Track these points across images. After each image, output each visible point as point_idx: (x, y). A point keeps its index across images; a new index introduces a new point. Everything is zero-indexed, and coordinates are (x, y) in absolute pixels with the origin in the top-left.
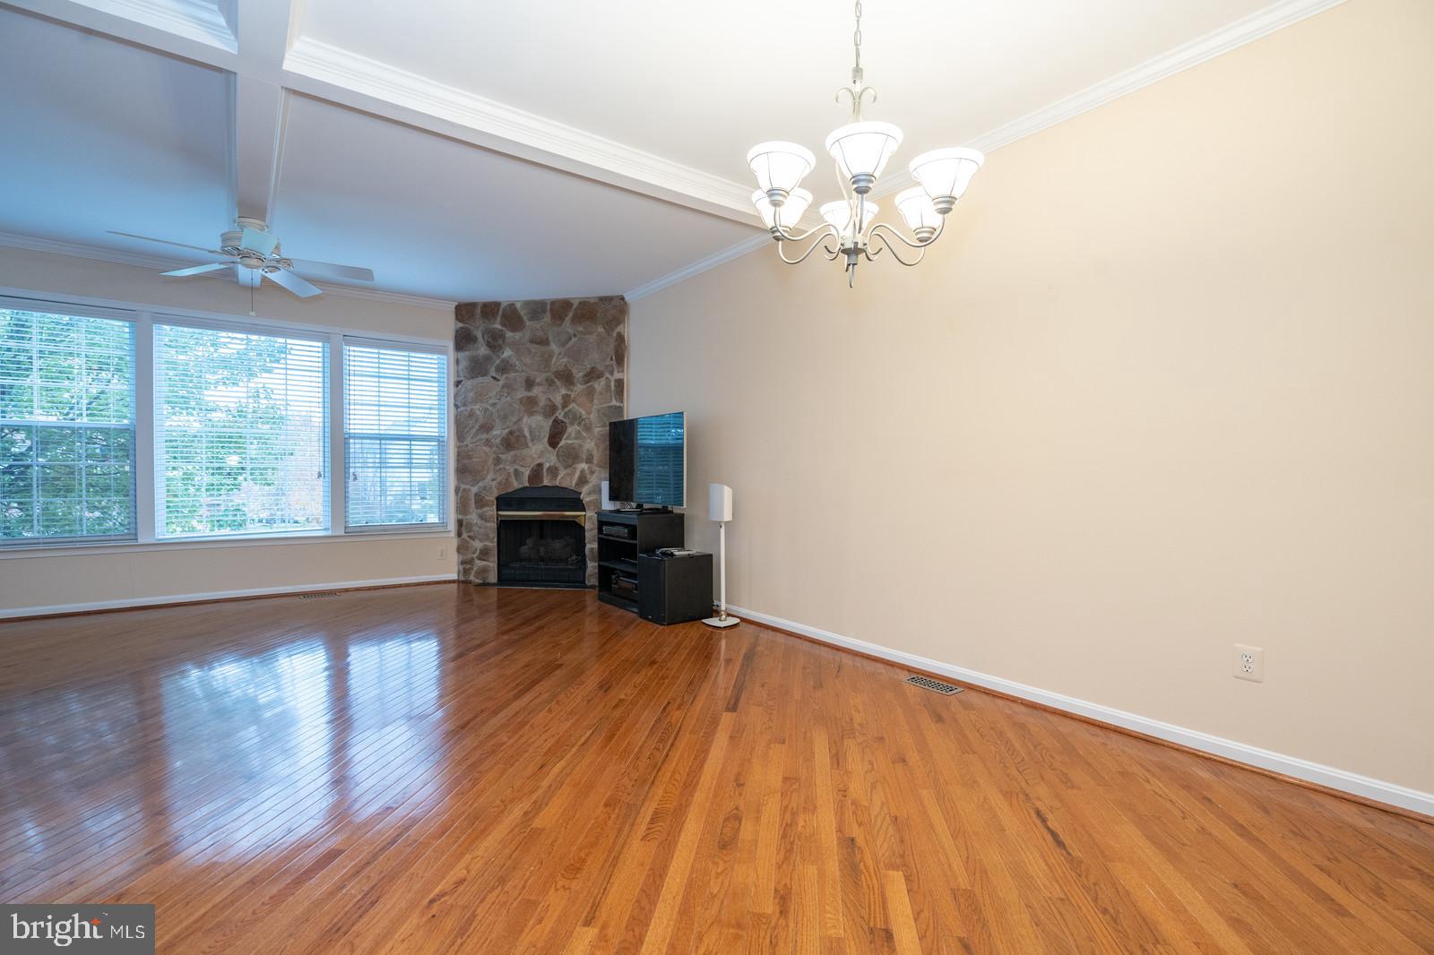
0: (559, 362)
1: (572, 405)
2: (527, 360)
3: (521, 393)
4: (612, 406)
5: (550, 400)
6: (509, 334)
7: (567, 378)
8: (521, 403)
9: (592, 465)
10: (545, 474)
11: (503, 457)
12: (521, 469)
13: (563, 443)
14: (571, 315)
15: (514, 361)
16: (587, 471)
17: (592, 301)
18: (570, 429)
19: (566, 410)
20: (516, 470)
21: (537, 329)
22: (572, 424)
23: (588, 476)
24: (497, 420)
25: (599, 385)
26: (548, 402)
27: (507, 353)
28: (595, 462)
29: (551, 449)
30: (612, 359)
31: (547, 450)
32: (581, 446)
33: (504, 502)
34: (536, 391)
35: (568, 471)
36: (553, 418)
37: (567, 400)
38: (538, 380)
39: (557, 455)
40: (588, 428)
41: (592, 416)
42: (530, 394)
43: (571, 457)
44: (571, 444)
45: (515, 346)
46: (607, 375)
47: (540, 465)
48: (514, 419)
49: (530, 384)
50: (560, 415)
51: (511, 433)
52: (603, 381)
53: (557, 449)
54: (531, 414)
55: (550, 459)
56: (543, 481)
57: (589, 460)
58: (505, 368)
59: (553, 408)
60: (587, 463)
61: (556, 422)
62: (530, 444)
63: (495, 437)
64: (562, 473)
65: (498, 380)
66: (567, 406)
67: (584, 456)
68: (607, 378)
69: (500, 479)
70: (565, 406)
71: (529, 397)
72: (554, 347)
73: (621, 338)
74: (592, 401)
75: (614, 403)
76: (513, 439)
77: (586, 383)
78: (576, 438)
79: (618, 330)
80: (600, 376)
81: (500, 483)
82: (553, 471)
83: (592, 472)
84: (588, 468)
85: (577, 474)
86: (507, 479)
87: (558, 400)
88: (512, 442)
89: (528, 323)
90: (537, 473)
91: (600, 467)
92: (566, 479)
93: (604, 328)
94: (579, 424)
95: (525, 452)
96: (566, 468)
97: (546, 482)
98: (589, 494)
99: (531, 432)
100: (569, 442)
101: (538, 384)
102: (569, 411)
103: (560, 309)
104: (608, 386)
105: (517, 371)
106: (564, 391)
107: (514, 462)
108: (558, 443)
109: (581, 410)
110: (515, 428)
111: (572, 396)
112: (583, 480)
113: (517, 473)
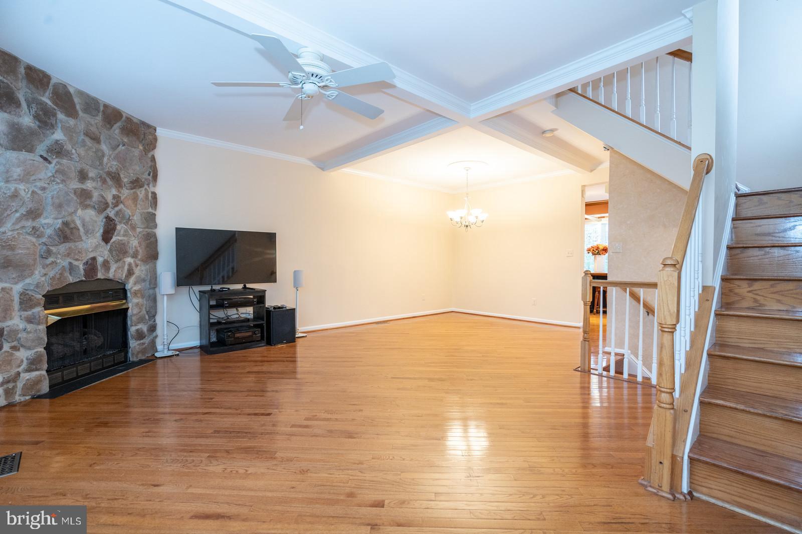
0: (111, 164)
1: (121, 206)
2: (82, 151)
3: (75, 185)
4: (150, 213)
5: (103, 197)
6: (61, 116)
7: (116, 178)
8: (75, 193)
9: (136, 260)
10: (99, 267)
11: (54, 249)
12: (76, 263)
13: (114, 239)
14: (119, 124)
15: (68, 147)
16: (133, 265)
17: (135, 120)
18: (118, 227)
19: (117, 209)
20: (70, 263)
21: (91, 125)
22: (120, 222)
23: (134, 268)
24: (49, 208)
25: (141, 193)
26: (101, 199)
27: (58, 135)
28: (139, 257)
29: (103, 243)
30: (149, 175)
31: (99, 244)
32: (128, 242)
33: (52, 300)
34: (89, 185)
35: (119, 264)
36: (104, 215)
37: (117, 200)
38: (91, 175)
39: (110, 251)
40: (133, 228)
41: (135, 218)
42: (84, 187)
43: (121, 251)
44: (121, 240)
45: (68, 130)
46: (146, 186)
47: (94, 259)
48: (71, 210)
49: (83, 176)
50: (111, 213)
51: (66, 224)
52: (143, 189)
53: (109, 244)
54: (86, 207)
55: (103, 254)
56: (97, 275)
57: (135, 256)
58: (58, 150)
59: (106, 205)
60: (133, 257)
61: (108, 218)
62: (84, 238)
63: (49, 226)
64: (113, 267)
65: (50, 163)
66: (117, 206)
67: (131, 252)
68: (146, 189)
69: (51, 274)
70: (116, 205)
71: (83, 190)
72: (104, 147)
73: (153, 159)
74: (136, 205)
75: (150, 210)
76: (68, 232)
77: (132, 189)
78: (124, 236)
79: (151, 153)
80: (141, 186)
81: (53, 278)
82: (106, 264)
83: (137, 266)
84: (134, 261)
85: (126, 267)
86: (61, 274)
87: (109, 199)
88: (66, 234)
89: (81, 113)
90: (91, 266)
91: (142, 261)
92: (115, 272)
93: (145, 148)
94: (126, 223)
95: (80, 245)
96: (116, 262)
97: (100, 275)
98: (135, 284)
99: (84, 225)
100: (120, 238)
101: (93, 179)
102: (120, 210)
103: (112, 116)
104: (147, 196)
105: (71, 159)
106: (114, 191)
107: (68, 255)
108: (111, 238)
109: (128, 211)
110: (69, 219)
111: (122, 198)
112: (130, 273)
113: (72, 268)
